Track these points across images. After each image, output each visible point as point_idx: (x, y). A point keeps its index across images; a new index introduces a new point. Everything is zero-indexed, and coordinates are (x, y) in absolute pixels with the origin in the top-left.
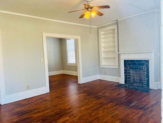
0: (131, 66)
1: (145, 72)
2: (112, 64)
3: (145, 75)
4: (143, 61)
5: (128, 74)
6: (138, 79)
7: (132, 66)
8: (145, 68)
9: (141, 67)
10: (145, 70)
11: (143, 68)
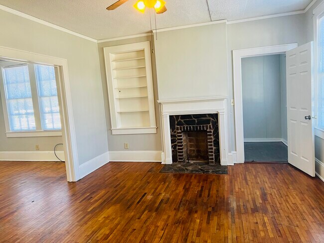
0: (184, 127)
1: (211, 135)
2: (139, 125)
3: (211, 142)
4: (207, 116)
5: (178, 143)
6: (194, 150)
7: (187, 127)
8: (210, 128)
9: (203, 127)
10: (211, 132)
11: (207, 128)
